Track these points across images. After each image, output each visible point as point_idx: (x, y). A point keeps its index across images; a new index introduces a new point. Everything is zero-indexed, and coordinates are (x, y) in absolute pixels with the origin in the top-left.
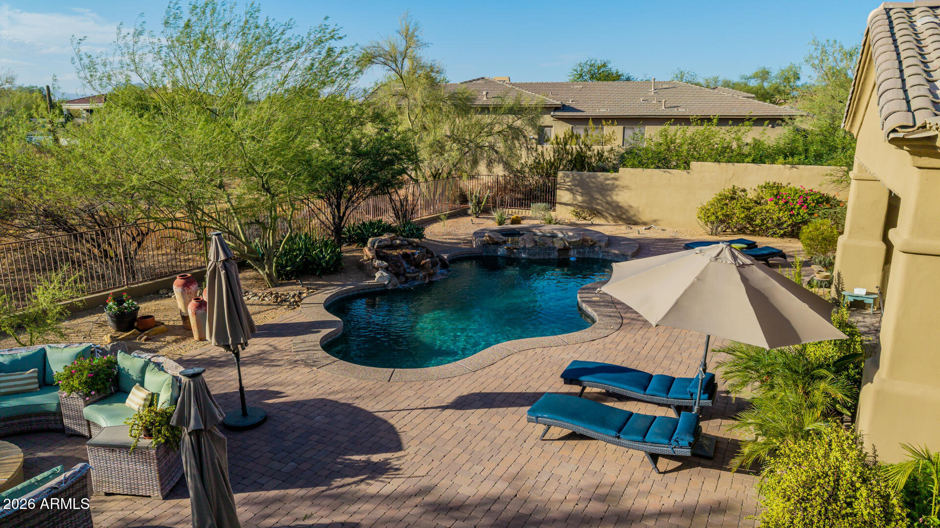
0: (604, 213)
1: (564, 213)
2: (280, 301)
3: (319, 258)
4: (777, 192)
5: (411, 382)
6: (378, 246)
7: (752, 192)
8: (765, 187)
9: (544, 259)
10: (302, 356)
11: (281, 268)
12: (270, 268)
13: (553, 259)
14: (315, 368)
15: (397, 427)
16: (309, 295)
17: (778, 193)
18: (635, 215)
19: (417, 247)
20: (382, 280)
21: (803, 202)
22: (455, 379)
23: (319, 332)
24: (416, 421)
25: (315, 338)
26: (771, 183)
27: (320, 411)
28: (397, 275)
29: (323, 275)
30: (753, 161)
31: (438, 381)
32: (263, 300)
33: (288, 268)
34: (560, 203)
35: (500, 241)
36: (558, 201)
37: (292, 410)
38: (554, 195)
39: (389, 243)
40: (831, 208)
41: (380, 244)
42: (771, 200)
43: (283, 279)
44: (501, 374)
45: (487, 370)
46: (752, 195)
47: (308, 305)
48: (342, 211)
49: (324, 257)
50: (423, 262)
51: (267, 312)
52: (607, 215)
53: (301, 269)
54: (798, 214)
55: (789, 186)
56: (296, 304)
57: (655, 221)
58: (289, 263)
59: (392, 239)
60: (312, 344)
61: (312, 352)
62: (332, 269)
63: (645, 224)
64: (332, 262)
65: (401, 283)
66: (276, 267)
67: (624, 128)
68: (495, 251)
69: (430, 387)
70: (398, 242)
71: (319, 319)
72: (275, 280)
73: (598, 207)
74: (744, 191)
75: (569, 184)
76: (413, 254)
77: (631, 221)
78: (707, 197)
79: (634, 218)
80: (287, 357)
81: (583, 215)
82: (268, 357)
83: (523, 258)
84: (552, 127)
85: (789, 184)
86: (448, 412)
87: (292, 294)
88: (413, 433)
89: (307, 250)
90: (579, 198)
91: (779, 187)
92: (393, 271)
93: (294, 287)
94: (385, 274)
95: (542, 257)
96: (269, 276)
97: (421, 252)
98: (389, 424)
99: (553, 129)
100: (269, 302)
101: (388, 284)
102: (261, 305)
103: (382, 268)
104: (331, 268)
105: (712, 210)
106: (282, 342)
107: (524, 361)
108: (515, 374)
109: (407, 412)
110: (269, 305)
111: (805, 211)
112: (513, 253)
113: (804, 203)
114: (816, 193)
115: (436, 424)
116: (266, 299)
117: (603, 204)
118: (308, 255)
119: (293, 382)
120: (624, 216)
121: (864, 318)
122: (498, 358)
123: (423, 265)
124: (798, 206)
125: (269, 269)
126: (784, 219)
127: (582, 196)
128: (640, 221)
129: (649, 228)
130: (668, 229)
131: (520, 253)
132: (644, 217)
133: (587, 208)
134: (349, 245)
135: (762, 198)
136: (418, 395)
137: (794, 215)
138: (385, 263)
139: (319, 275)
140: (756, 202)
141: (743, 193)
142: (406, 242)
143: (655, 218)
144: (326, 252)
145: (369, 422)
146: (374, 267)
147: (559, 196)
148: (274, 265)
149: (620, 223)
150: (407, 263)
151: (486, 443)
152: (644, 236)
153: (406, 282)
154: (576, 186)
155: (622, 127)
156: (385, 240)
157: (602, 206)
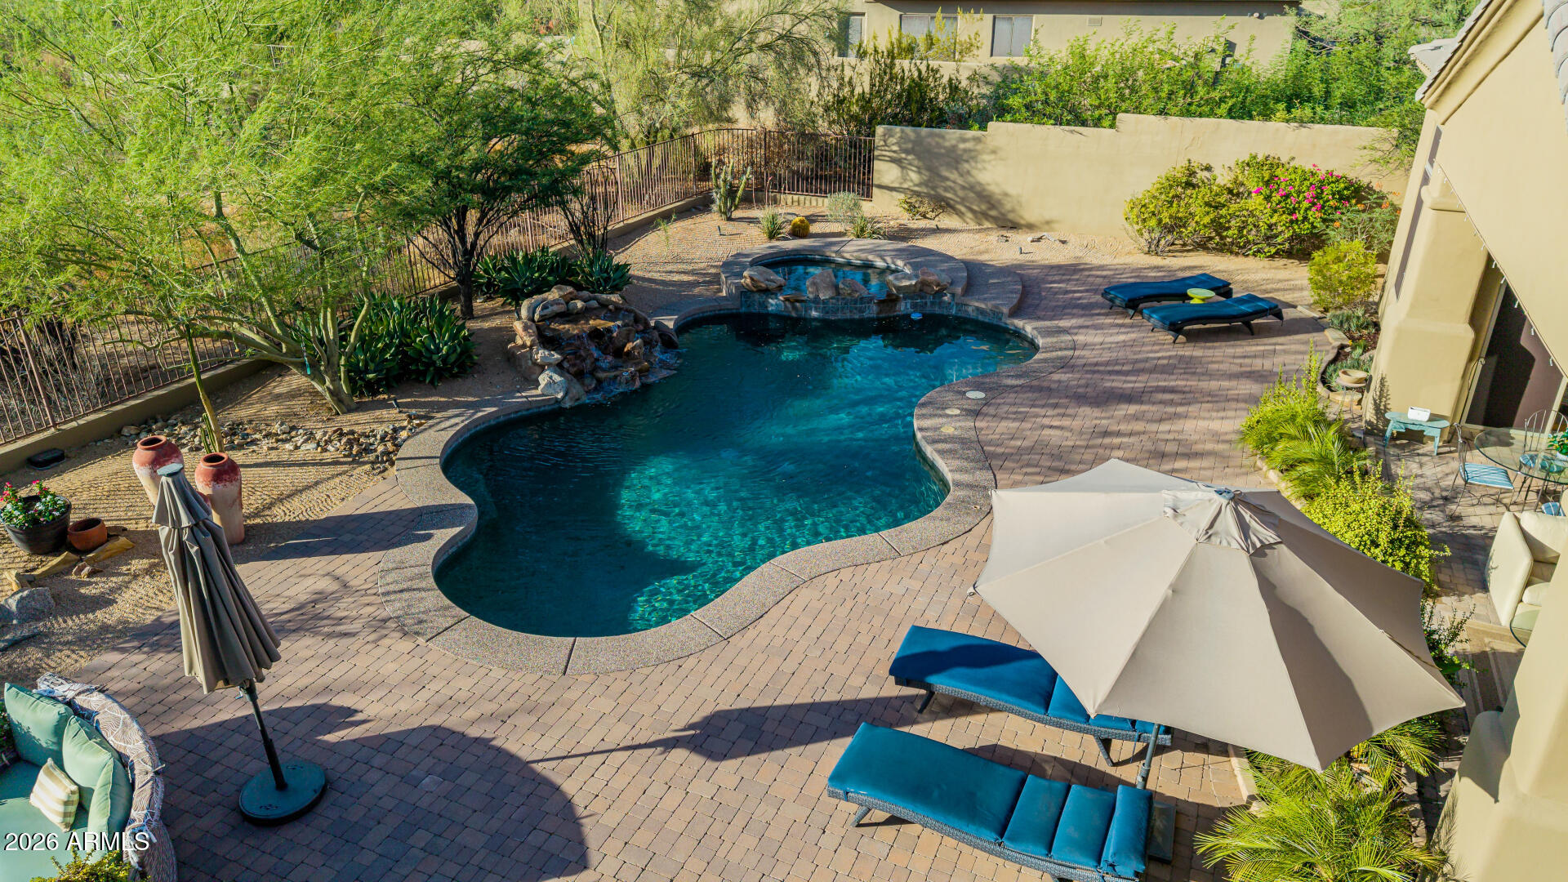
0: (959, 207)
1: (885, 207)
2: (358, 451)
3: (428, 349)
4: (1269, 172)
5: (607, 673)
6: (541, 316)
7: (1226, 172)
8: (1248, 164)
9: (852, 321)
10: (398, 605)
11: (355, 374)
12: (335, 379)
13: (871, 320)
14: (421, 640)
15: (579, 801)
16: (414, 432)
17: (1273, 177)
18: (1013, 211)
19: (615, 312)
20: (551, 391)
21: (1317, 198)
22: (692, 661)
23: (429, 537)
24: (619, 783)
25: (423, 554)
26: (1260, 158)
27: (430, 761)
28: (579, 375)
29: (440, 379)
30: (1231, 114)
31: (661, 667)
32: (325, 450)
33: (371, 376)
34: (880, 187)
35: (773, 286)
36: (875, 182)
37: (378, 761)
38: (870, 171)
39: (561, 308)
40: (1364, 211)
41: (546, 312)
42: (1258, 192)
43: (362, 394)
44: (778, 642)
45: (751, 633)
46: (1224, 178)
47: (409, 463)
48: (470, 239)
49: (438, 350)
50: (629, 346)
51: (332, 483)
52: (963, 209)
53: (395, 373)
54: (1305, 219)
55: (1293, 164)
56: (388, 458)
57: (1048, 223)
58: (372, 366)
59: (568, 299)
60: (416, 570)
61: (418, 595)
62: (456, 370)
63: (1030, 227)
64: (453, 358)
65: (588, 392)
66: (348, 372)
67: (995, 18)
68: (764, 305)
69: (642, 688)
70: (580, 304)
71: (430, 502)
72: (347, 400)
73: (949, 195)
74: (1208, 169)
75: (895, 148)
76: (609, 330)
77: (1009, 224)
78: (1144, 181)
79: (1011, 216)
80: (370, 609)
81: (922, 210)
82: (331, 611)
83: (815, 319)
84: (863, 14)
85: (1293, 158)
86: (679, 754)
87: (380, 432)
88: (611, 819)
89: (405, 334)
90: (914, 176)
91: (1272, 164)
92: (573, 370)
93: (384, 412)
94: (557, 378)
95: (848, 316)
96: (335, 393)
97: (625, 325)
98: (563, 794)
99: (865, 19)
100: (337, 455)
101: (563, 398)
102: (321, 464)
103: (550, 365)
104: (452, 368)
105: (1151, 208)
106: (358, 567)
107: (819, 605)
108: (803, 643)
109: (601, 758)
110: (336, 463)
111: (1318, 214)
112: (794, 308)
113: (1316, 200)
114: (1338, 179)
115: (656, 790)
116: (330, 447)
117: (957, 188)
118: (408, 345)
119: (379, 679)
120: (993, 213)
121: (1421, 465)
122: (771, 600)
123: (629, 352)
124: (1305, 204)
125: (332, 381)
126: (1280, 229)
127: (919, 173)
128: (1022, 222)
129: (1039, 240)
130: (1072, 239)
131: (807, 309)
132: (1029, 215)
133: (928, 195)
134: (490, 299)
135: (1242, 184)
136: (621, 710)
137: (1297, 220)
138: (557, 356)
139: (432, 382)
140: (1230, 191)
141: (1206, 174)
142: (594, 304)
143: (1047, 216)
144: (442, 336)
145: (526, 790)
146: (535, 363)
147: (879, 171)
148: (342, 369)
149: (987, 225)
150: (598, 347)
151: (749, 841)
152: (1029, 257)
153: (596, 390)
154: (907, 152)
155: (989, 17)
156: (555, 302)
157: (956, 194)
